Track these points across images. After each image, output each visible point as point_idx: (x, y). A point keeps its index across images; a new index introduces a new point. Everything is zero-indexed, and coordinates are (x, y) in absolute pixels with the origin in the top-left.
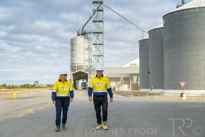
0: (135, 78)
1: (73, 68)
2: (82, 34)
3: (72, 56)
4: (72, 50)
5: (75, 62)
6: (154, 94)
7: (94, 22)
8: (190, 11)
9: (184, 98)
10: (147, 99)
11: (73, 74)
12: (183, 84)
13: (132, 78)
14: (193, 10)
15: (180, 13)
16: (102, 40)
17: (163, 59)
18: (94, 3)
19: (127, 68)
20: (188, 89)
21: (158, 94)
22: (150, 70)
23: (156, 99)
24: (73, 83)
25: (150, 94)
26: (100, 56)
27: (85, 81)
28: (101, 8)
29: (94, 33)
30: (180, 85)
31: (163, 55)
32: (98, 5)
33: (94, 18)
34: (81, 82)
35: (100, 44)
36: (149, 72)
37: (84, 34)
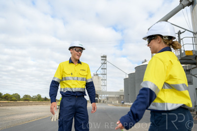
7: (102, 69)
13: (121, 97)
16: (106, 78)
18: (102, 60)
19: (118, 92)
22: (129, 93)
25: (129, 105)
26: (104, 86)
27: (97, 98)
28: (105, 63)
29: (102, 74)
31: (135, 86)
32: (104, 61)
33: (102, 67)
35: (104, 80)
36: (129, 95)
37: (97, 75)
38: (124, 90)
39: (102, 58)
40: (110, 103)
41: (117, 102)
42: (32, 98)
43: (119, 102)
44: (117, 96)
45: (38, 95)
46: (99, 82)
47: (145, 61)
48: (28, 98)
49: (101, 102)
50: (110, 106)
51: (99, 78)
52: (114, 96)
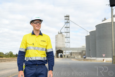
0: (84, 52)
1: (56, 48)
2: (60, 33)
3: (56, 43)
4: (56, 40)
5: (57, 45)
6: (92, 60)
7: (65, 27)
8: (107, 24)
9: (105, 61)
10: (89, 62)
11: (57, 51)
12: (104, 55)
13: (83, 53)
14: (108, 23)
15: (103, 24)
16: (69, 36)
17: (96, 44)
18: (65, 19)
19: (80, 48)
20: (107, 58)
21: (94, 60)
22: (91, 49)
23: (93, 62)
24: (56, 55)
25: (90, 60)
26: (68, 43)
27: (62, 54)
28: (68, 22)
29: (65, 32)
30: (103, 56)
31: (96, 43)
32: (67, 20)
33: (65, 26)
34: (60, 54)
35: (68, 37)
36: (90, 50)
37: (61, 33)
38: (85, 46)
39: (66, 18)
40: (73, 58)
41: (80, 56)
42: (5, 55)
43: (81, 57)
44: (79, 51)
45: (10, 52)
46: (63, 39)
47: (105, 19)
48: (1, 55)
49: (66, 57)
50: (73, 61)
51: (63, 36)
52: (76, 51)
